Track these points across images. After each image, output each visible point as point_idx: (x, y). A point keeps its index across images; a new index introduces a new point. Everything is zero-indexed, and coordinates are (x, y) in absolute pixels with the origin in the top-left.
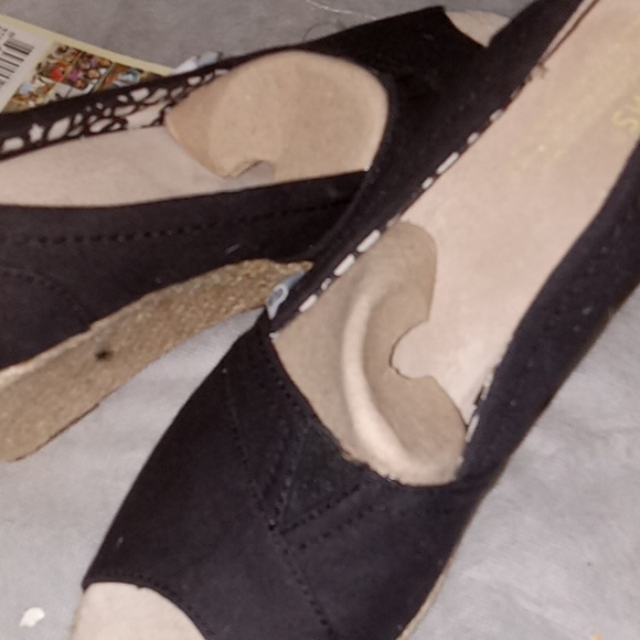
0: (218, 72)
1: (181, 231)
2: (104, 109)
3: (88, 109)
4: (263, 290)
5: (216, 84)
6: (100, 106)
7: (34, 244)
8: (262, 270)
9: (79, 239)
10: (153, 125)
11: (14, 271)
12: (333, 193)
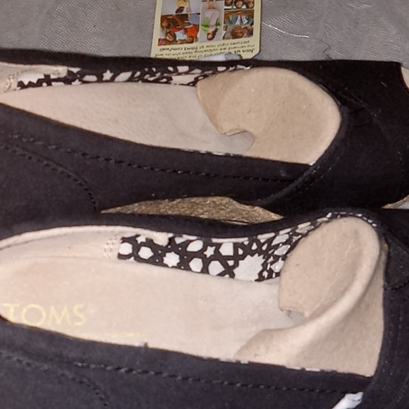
0: (239, 67)
1: (175, 171)
2: (157, 72)
3: (146, 69)
4: (222, 212)
5: (235, 74)
6: (154, 69)
7: (78, 155)
8: (224, 202)
9: (107, 160)
10: (188, 85)
11: (60, 169)
12: (283, 174)
